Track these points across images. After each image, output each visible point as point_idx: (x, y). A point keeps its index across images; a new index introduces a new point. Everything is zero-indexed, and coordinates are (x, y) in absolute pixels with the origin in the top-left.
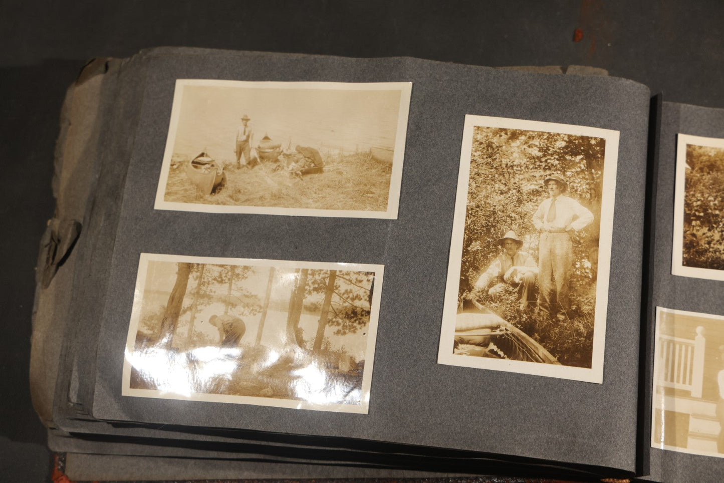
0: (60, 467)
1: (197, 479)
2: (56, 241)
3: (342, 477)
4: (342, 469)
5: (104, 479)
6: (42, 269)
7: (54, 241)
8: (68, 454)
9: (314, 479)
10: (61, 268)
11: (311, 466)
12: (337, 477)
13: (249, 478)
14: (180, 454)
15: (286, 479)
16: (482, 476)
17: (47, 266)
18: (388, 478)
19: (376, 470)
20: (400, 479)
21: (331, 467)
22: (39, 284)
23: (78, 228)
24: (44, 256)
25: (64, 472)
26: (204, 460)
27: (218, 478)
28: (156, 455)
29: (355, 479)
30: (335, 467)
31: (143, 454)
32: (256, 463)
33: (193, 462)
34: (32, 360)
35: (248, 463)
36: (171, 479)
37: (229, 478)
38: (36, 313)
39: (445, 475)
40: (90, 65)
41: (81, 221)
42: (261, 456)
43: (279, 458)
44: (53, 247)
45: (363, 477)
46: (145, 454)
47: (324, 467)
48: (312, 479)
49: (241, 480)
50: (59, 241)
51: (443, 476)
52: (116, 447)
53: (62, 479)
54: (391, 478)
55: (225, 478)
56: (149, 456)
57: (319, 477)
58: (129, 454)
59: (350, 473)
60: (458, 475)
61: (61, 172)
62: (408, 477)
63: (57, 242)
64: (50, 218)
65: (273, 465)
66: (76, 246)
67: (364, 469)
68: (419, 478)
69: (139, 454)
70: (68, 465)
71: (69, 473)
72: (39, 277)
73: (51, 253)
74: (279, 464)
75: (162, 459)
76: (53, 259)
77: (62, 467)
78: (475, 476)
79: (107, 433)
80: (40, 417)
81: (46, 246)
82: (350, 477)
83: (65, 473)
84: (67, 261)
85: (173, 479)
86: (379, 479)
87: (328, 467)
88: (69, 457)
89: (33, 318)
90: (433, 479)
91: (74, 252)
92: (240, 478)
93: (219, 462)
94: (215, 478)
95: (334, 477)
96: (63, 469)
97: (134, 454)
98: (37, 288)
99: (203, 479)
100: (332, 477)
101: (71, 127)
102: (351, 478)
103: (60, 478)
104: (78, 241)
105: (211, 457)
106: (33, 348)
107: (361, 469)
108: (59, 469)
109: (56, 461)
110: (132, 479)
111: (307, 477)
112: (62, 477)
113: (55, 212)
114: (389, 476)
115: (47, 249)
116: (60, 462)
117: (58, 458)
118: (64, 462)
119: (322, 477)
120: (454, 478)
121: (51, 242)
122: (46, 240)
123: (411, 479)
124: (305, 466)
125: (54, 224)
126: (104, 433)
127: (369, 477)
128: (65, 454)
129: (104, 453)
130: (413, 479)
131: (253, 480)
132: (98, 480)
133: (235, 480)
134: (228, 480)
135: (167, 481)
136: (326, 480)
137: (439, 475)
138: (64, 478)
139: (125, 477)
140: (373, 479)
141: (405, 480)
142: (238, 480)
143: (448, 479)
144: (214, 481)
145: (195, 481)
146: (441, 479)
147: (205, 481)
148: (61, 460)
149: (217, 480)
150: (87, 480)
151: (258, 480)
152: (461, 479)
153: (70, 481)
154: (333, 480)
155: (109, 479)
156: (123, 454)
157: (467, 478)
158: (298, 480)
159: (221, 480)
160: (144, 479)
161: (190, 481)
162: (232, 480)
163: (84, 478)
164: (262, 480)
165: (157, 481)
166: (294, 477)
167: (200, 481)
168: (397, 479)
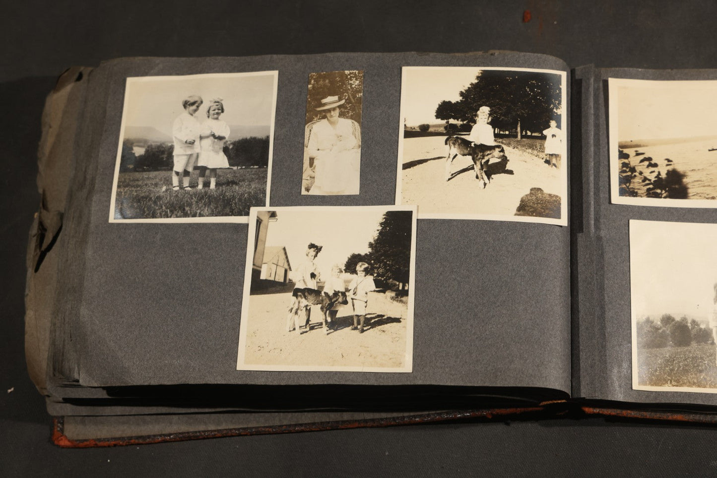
1: (180, 432)
3: (310, 422)
4: (309, 415)
5: (99, 437)
6: (32, 256)
7: (41, 231)
8: (65, 417)
9: (286, 425)
10: (48, 255)
11: (282, 414)
12: (306, 422)
13: (227, 428)
14: (164, 411)
15: (260, 427)
16: (433, 412)
17: (36, 253)
18: (351, 420)
19: (339, 413)
20: (361, 420)
21: (300, 414)
22: (30, 270)
23: (61, 216)
24: (33, 244)
25: (63, 433)
26: (187, 416)
27: (199, 430)
28: (143, 414)
29: (321, 423)
30: (303, 413)
31: (131, 414)
32: (233, 415)
33: (177, 417)
35: (226, 415)
36: (158, 434)
37: (210, 429)
38: (27, 295)
39: (401, 415)
40: (66, 74)
41: (62, 210)
43: (252, 410)
44: (40, 237)
45: (328, 421)
46: (133, 413)
47: (294, 414)
48: (283, 426)
49: (220, 430)
50: (45, 230)
51: (399, 416)
52: (108, 410)
53: (62, 439)
54: (354, 420)
55: (206, 430)
56: (137, 415)
57: (289, 423)
58: (119, 414)
59: (316, 418)
60: (412, 414)
63: (43, 231)
64: (37, 211)
65: (248, 415)
66: (61, 234)
67: (329, 413)
68: (378, 419)
69: (127, 414)
70: (65, 426)
71: (66, 433)
73: (39, 241)
74: (253, 414)
75: (149, 416)
76: (41, 246)
77: (60, 429)
78: (427, 413)
80: (37, 387)
81: (34, 237)
82: (316, 422)
84: (54, 248)
85: (160, 433)
86: (343, 422)
87: (297, 414)
88: (66, 420)
89: (25, 299)
90: (390, 418)
92: (219, 428)
93: (200, 416)
94: (196, 430)
95: (303, 422)
96: (62, 430)
97: (124, 414)
98: (28, 273)
99: (186, 431)
100: (300, 422)
101: (51, 130)
102: (318, 423)
103: (59, 439)
105: (192, 412)
106: (27, 324)
107: (326, 413)
108: (58, 431)
109: (53, 423)
110: (124, 436)
111: (279, 424)
112: (62, 437)
114: (352, 419)
115: (35, 238)
116: (59, 425)
117: (57, 421)
118: (63, 424)
119: (292, 423)
120: (409, 417)
121: (38, 232)
122: (34, 230)
123: (370, 419)
124: (277, 414)
127: (334, 420)
128: (63, 417)
130: (373, 420)
131: (231, 430)
132: (94, 438)
133: (215, 431)
134: (208, 431)
135: (155, 436)
136: (296, 425)
137: (395, 415)
138: (63, 439)
139: (118, 434)
140: (337, 422)
141: (366, 421)
142: (218, 431)
143: (404, 417)
144: (196, 432)
145: (180, 433)
146: (398, 418)
147: (188, 433)
148: (59, 422)
149: (199, 432)
150: (84, 439)
151: (235, 429)
152: (415, 417)
153: (69, 441)
154: (301, 425)
155: (103, 436)
156: (113, 414)
157: (420, 416)
158: (270, 427)
159: (203, 431)
160: (134, 435)
161: (175, 434)
162: (212, 431)
163: (81, 438)
164: (239, 429)
165: (146, 436)
166: (267, 425)
167: (185, 433)
168: (359, 421)
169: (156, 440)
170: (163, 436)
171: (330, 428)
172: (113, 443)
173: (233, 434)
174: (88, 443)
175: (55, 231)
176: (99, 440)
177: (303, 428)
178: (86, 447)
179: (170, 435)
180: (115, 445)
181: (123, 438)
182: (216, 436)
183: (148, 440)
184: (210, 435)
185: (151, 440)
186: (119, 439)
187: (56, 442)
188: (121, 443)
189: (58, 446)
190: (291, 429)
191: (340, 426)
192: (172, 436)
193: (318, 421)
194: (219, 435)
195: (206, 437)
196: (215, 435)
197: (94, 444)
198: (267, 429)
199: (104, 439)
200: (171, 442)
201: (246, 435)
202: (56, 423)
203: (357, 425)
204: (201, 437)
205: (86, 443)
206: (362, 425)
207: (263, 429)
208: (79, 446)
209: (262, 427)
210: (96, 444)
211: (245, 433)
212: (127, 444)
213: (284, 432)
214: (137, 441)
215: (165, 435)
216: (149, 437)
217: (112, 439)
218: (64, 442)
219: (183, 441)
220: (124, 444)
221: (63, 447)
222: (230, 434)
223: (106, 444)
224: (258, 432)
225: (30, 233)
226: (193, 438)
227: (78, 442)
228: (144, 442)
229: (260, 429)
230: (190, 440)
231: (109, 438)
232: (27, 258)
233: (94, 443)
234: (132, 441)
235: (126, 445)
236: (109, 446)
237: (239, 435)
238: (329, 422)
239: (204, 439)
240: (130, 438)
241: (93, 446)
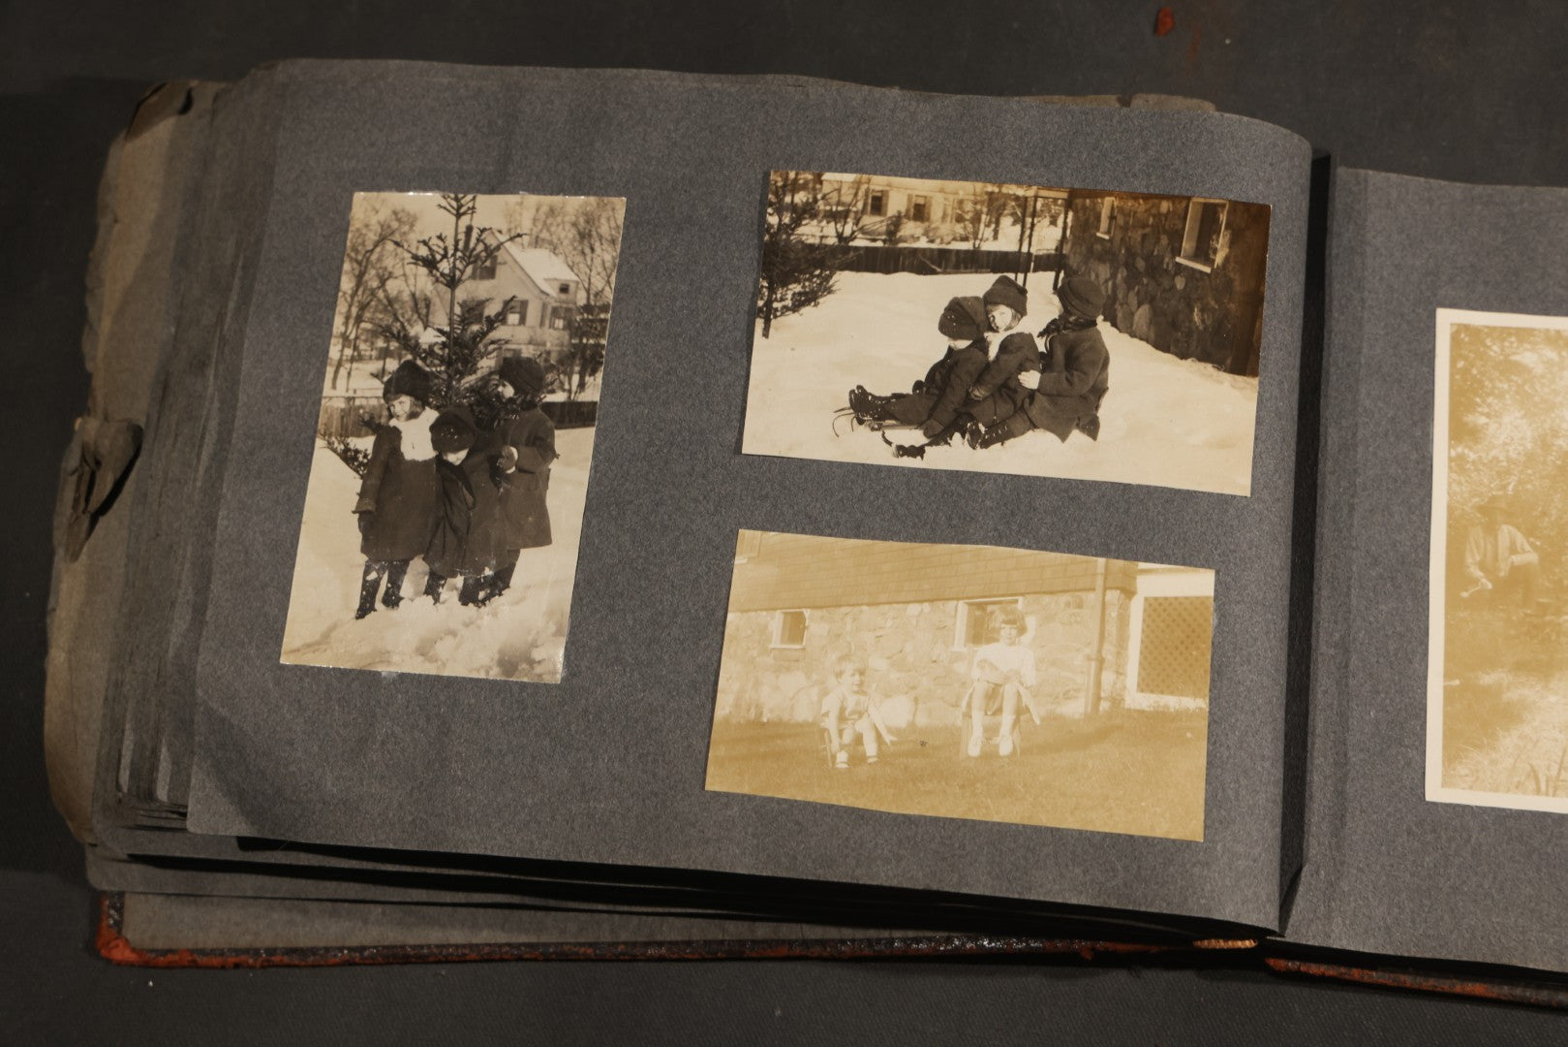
0: (112, 922)
1: (386, 943)
2: (93, 462)
3: (679, 938)
4: (679, 922)
5: (201, 946)
6: (65, 522)
7: (88, 465)
8: (127, 895)
9: (624, 943)
10: (103, 521)
11: (616, 917)
12: (668, 939)
13: (493, 942)
14: (352, 895)
15: (567, 944)
16: (959, 935)
17: (75, 516)
18: (772, 940)
19: (746, 924)
20: (796, 941)
21: (657, 918)
22: (60, 552)
23: (137, 435)
24: (68, 494)
25: (120, 931)
26: (402, 907)
27: (430, 942)
28: (304, 896)
29: (705, 941)
30: (665, 918)
31: (277, 896)
32: (507, 912)
33: (379, 909)
34: (47, 708)
35: (490, 911)
36: (334, 944)
37: (452, 941)
38: (54, 610)
39: (885, 934)
40: (155, 98)
41: (142, 423)
42: (516, 899)
43: (552, 903)
44: (86, 477)
45: (720, 937)
46: (281, 895)
47: (644, 918)
48: (618, 943)
49: (477, 945)
50: (98, 463)
51: (881, 936)
52: (225, 882)
53: (117, 946)
54: (778, 940)
55: (445, 943)
56: (290, 899)
57: (633, 939)
58: (250, 893)
59: (695, 931)
60: (911, 934)
61: (100, 320)
62: (812, 937)
63: (93, 465)
64: (80, 414)
65: (540, 914)
66: (133, 475)
67: (722, 922)
68: (833, 940)
69: (269, 895)
70: (127, 915)
71: (129, 933)
72: (59, 536)
73: (84, 488)
74: (553, 913)
75: (317, 903)
76: (87, 500)
77: (115, 921)
78: (945, 934)
79: (202, 856)
80: (70, 824)
81: (73, 473)
82: (694, 939)
83: (124, 934)
84: (116, 505)
85: (339, 944)
86: (753, 942)
87: (650, 919)
88: (130, 902)
89: (48, 621)
90: (861, 941)
91: (129, 486)
92: (475, 941)
93: (431, 910)
95: (663, 939)
96: (119, 924)
97: (259, 895)
98: (57, 558)
99: (399, 944)
100: (659, 938)
101: (117, 227)
102: (698, 942)
103: (112, 944)
104: (138, 463)
105: (416, 900)
107: (717, 921)
108: (110, 926)
109: (102, 907)
110: (258, 945)
111: (609, 939)
112: (118, 941)
113: (90, 404)
114: (773, 937)
115: (74, 478)
116: (112, 912)
117: (107, 902)
118: (120, 910)
119: (640, 939)
120: (904, 940)
121: (81, 465)
122: (72, 460)
123: (817, 940)
124: (606, 916)
125: (87, 428)
126: (196, 856)
127: (734, 938)
128: (121, 894)
129: (200, 893)
130: (823, 943)
131: (500, 946)
132: (190, 946)
133: (464, 946)
134: (450, 946)
135: (327, 949)
136: (647, 944)
137: (872, 934)
138: (121, 945)
139: (244, 941)
140: (742, 943)
141: (805, 943)
142: (471, 946)
143: (892, 941)
144: (422, 947)
145: (384, 947)
146: (878, 941)
147: (403, 947)
148: (113, 907)
149: (429, 946)
150: (167, 947)
151: (509, 945)
152: (918, 941)
153: (133, 950)
154: (660, 944)
155: (210, 945)
156: (238, 894)
157: (930, 940)
158: (590, 945)
159: (437, 946)
160: (280, 945)
161: (375, 947)
162: (457, 946)
163: (160, 944)
164: (519, 946)
165: (308, 949)
166: (582, 940)
167: (394, 947)
168: (790, 943)
169: (333, 961)
170: (346, 952)
171: (724, 956)
172: (232, 960)
173: (506, 957)
174: (176, 958)
175: (121, 466)
176: (202, 952)
177: (663, 950)
178: (170, 967)
179: (362, 949)
180: (237, 966)
181: (256, 952)
182: (468, 958)
183: (312, 958)
184: (452, 954)
185: (318, 957)
186: (246, 951)
187: (103, 952)
188: (251, 961)
189: (109, 961)
190: (638, 951)
191: (748, 952)
192: (366, 953)
193: (698, 938)
194: (473, 956)
195: (443, 959)
196: (464, 955)
197: (189, 961)
198: (582, 950)
199: (212, 950)
200: (365, 964)
201: (535, 960)
202: (105, 908)
203: (784, 951)
204: (431, 959)
205: (170, 957)
206: (797, 951)
207: (576, 950)
208: (152, 963)
209: (570, 944)
210: (194, 961)
211: (533, 956)
212: (265, 964)
213: (622, 957)
214: (286, 959)
215: (350, 949)
216: (313, 951)
217: (229, 950)
218: (121, 954)
219: (392, 964)
220: (258, 965)
221: (119, 964)
222: (498, 956)
223: (216, 961)
224: (562, 956)
225: (63, 465)
226: (413, 960)
227: (153, 955)
228: (303, 963)
229: (566, 948)
230: (406, 963)
231: (223, 950)
232: (55, 524)
233: (190, 958)
234: (276, 959)
235: (263, 967)
236: (223, 967)
237: (520, 959)
238: (722, 942)
239: (439, 962)
240: (271, 951)
241: (186, 964)
